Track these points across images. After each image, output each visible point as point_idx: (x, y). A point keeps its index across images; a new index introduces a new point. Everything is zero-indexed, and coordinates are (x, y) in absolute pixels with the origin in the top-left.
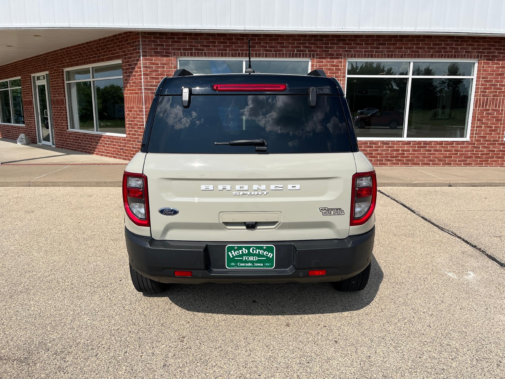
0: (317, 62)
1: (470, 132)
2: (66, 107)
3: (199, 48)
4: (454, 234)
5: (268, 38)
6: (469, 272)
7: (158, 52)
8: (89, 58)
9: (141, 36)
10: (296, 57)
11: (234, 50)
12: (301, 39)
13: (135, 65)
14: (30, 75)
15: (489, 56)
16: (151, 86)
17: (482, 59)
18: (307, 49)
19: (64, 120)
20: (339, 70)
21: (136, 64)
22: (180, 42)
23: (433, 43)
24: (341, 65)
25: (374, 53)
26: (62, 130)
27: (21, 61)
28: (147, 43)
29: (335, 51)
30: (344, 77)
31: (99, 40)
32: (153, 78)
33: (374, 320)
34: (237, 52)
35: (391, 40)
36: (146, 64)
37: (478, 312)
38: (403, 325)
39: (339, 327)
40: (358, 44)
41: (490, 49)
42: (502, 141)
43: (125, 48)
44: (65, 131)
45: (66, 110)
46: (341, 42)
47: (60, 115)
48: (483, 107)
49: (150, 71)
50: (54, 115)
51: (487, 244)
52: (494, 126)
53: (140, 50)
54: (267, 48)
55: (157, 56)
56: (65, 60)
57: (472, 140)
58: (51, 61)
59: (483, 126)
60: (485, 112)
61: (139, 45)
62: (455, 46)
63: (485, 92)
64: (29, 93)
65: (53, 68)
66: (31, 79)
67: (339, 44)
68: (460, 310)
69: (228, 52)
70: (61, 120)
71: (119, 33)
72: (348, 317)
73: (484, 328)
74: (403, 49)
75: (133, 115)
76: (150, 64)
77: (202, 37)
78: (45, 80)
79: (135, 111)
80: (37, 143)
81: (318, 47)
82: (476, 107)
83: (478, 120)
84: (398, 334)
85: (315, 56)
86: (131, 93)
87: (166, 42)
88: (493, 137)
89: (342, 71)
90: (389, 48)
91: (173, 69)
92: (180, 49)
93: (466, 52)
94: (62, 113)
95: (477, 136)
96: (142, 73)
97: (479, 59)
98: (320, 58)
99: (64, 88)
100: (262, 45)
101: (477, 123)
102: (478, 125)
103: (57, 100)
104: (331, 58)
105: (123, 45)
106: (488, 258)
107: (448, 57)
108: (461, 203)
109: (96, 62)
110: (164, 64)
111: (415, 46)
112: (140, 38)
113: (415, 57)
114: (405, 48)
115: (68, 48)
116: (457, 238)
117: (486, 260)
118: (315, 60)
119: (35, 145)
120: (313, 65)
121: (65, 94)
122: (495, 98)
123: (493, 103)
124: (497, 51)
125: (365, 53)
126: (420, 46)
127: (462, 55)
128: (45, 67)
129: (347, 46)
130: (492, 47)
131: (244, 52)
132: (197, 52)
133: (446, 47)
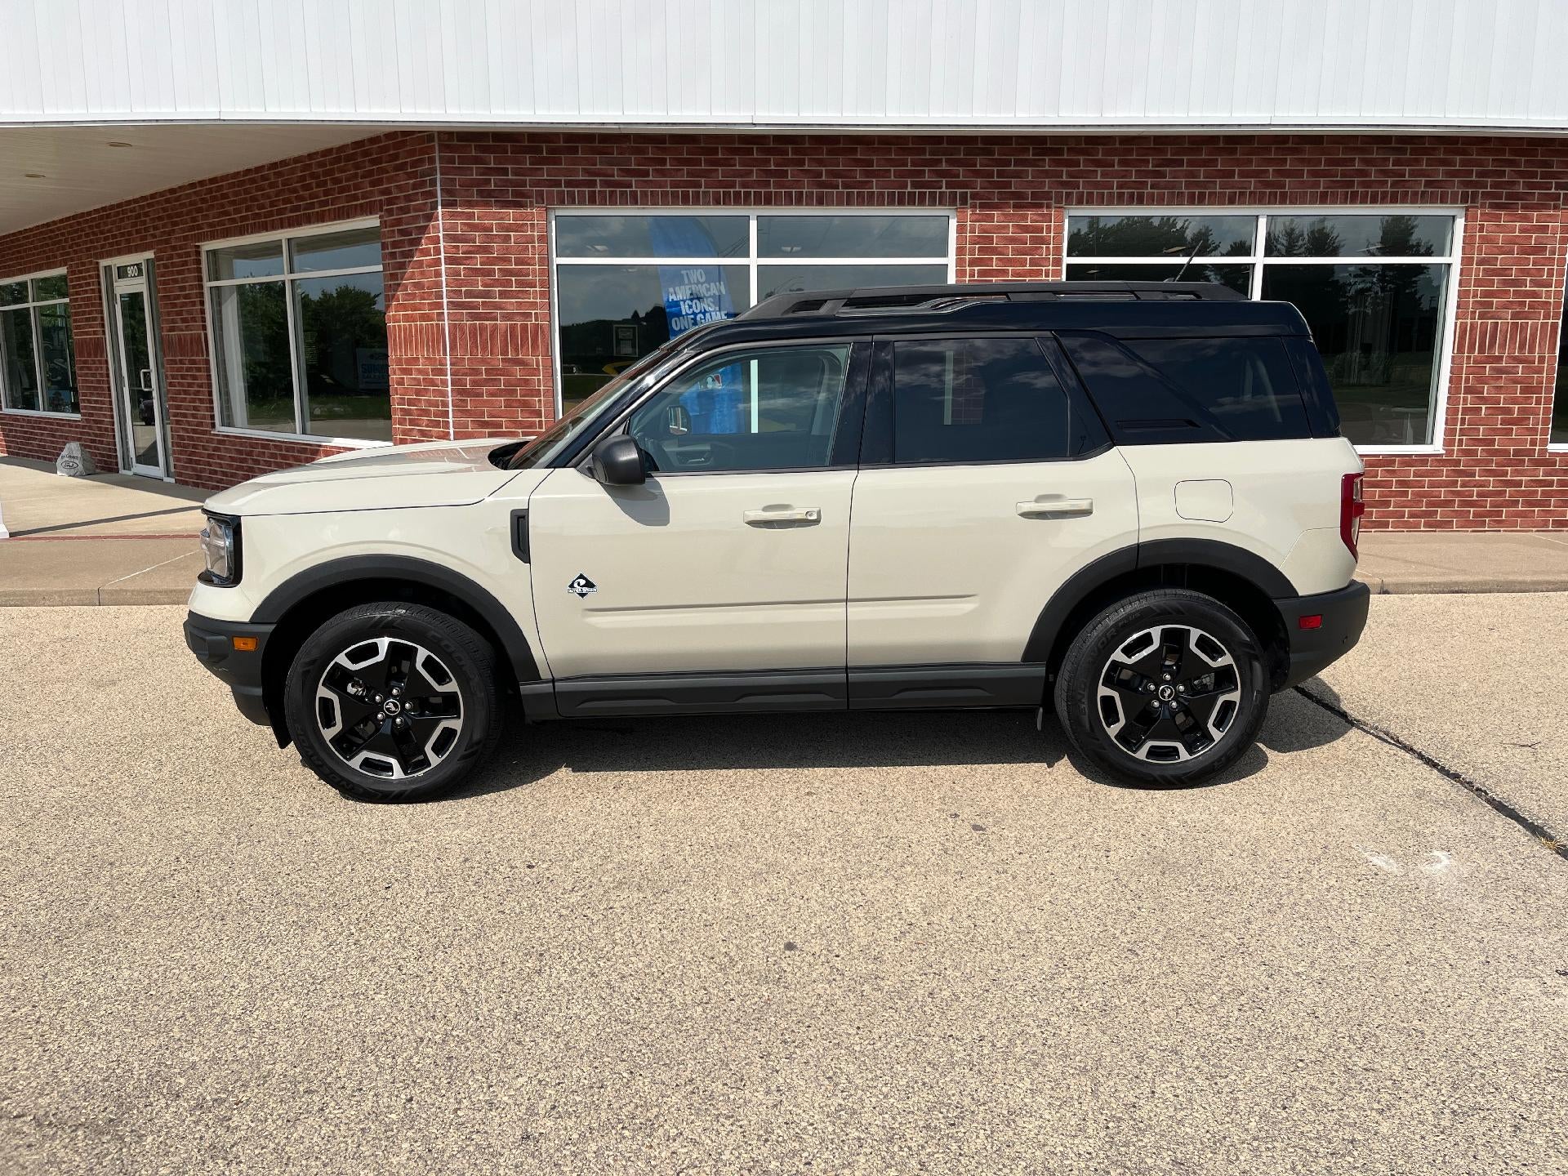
0: (975, 217)
1: (1444, 426)
2: (207, 362)
3: (616, 178)
4: (1392, 738)
5: (825, 146)
6: (1436, 853)
7: (490, 194)
8: (280, 212)
9: (440, 145)
10: (912, 203)
11: (721, 184)
12: (925, 148)
13: (420, 234)
14: (97, 263)
15: (1499, 196)
16: (469, 294)
17: (1479, 205)
18: (944, 180)
19: (201, 401)
20: (1043, 241)
21: (424, 230)
22: (557, 162)
23: (1326, 160)
24: (1049, 228)
25: (1149, 190)
26: (195, 432)
27: (68, 219)
28: (457, 165)
29: (1030, 184)
30: (1058, 262)
31: (310, 156)
33: (1148, 999)
34: (732, 190)
35: (1199, 151)
36: (454, 227)
37: (1460, 971)
38: (1236, 1013)
39: (1044, 1020)
40: (1098, 163)
41: (1502, 173)
42: (1543, 452)
43: (390, 180)
44: (205, 432)
45: (208, 370)
46: (1047, 158)
47: (190, 385)
48: (1482, 350)
50: (171, 384)
51: (1493, 769)
52: (1517, 406)
53: (436, 186)
54: (821, 177)
55: (487, 204)
56: (206, 217)
57: (1449, 452)
58: (160, 219)
59: (1484, 407)
60: (1488, 366)
61: (433, 171)
62: (1393, 166)
63: (1490, 305)
64: (95, 319)
65: (167, 241)
66: (98, 276)
67: (1040, 163)
68: (1405, 967)
69: (703, 189)
70: (193, 401)
71: (372, 135)
72: (1070, 989)
73: (1478, 1019)
74: (1236, 178)
75: (416, 383)
76: (465, 228)
77: (624, 145)
78: (143, 279)
79: (420, 372)
80: (117, 471)
81: (977, 174)
82: (1460, 349)
83: (1468, 390)
84: (1219, 1037)
85: (969, 201)
86: (407, 318)
87: (514, 161)
88: (1516, 442)
89: (1051, 246)
90: (1192, 174)
91: (537, 245)
92: (557, 184)
93: (1428, 184)
94: (195, 377)
95: (1464, 438)
96: (442, 256)
97: (1469, 204)
98: (983, 206)
99: (202, 303)
100: (806, 168)
101: (1465, 400)
102: (1469, 406)
103: (180, 339)
104: (1016, 207)
105: (383, 171)
106: (1495, 812)
107: (1374, 201)
108: (1415, 643)
109: (300, 224)
110: (509, 228)
111: (1271, 169)
112: (437, 151)
113: (1272, 200)
114: (1242, 174)
115: (213, 180)
116: (1402, 753)
117: (1487, 818)
118: (969, 212)
119: (113, 476)
120: (961, 229)
121: (204, 320)
122: (1520, 321)
123: (1513, 339)
124: (1521, 180)
125: (1122, 188)
126: (1288, 167)
127: (1415, 194)
128: (142, 238)
129: (1065, 169)
130: (1507, 169)
131: (752, 190)
132: (608, 190)
133: (1367, 171)
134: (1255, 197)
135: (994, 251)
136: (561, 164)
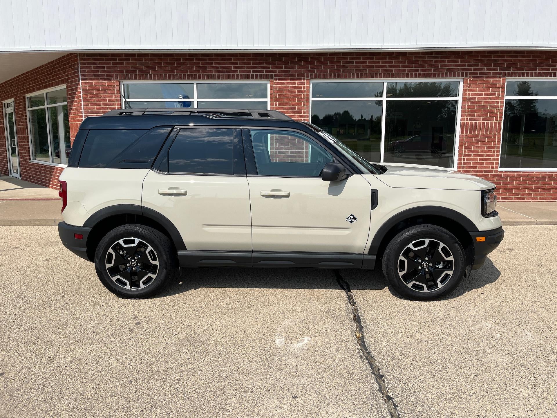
0: (276, 83)
1: (457, 161)
2: (28, 137)
3: (144, 70)
5: (220, 58)
7: (98, 76)
9: (80, 58)
10: (253, 78)
11: (182, 72)
12: (257, 58)
14: (2, 102)
15: (476, 74)
17: (468, 77)
18: (264, 70)
19: (27, 151)
20: (302, 92)
21: (76, 89)
22: (122, 64)
23: (408, 61)
24: (304, 87)
25: (341, 73)
26: (26, 161)
28: (86, 65)
29: (296, 71)
30: (308, 100)
31: (49, 63)
32: (94, 104)
34: (186, 74)
35: (359, 58)
36: (86, 88)
40: (322, 63)
41: (478, 65)
42: (496, 171)
43: (68, 71)
44: (28, 162)
45: (28, 140)
46: (303, 61)
47: (24, 145)
48: (471, 132)
49: (90, 96)
50: (19, 145)
52: (485, 154)
53: (79, 73)
54: (219, 69)
55: (97, 79)
56: (26, 86)
59: (472, 154)
60: (473, 138)
61: (78, 68)
62: (434, 63)
63: (473, 115)
65: (17, 94)
66: (2, 107)
67: (300, 63)
69: (176, 74)
70: (25, 151)
74: (374, 69)
76: (90, 88)
77: (147, 58)
78: (12, 108)
80: (9, 176)
81: (277, 67)
82: (463, 132)
83: (466, 148)
85: (274, 77)
86: (74, 121)
87: (107, 64)
88: (485, 167)
89: (305, 94)
90: (358, 67)
91: (116, 94)
92: (123, 72)
93: (448, 70)
94: (25, 142)
95: (465, 166)
96: (82, 98)
97: (464, 77)
98: (279, 79)
99: (26, 116)
100: (213, 65)
101: (465, 151)
102: (466, 154)
103: (21, 129)
104: (292, 79)
105: (67, 68)
107: (427, 76)
109: (47, 88)
110: (105, 88)
111: (387, 65)
112: (79, 60)
113: (388, 77)
114: (376, 67)
118: (274, 82)
119: (6, 177)
120: (271, 88)
121: (26, 122)
122: (486, 121)
123: (483, 128)
124: (485, 67)
125: (331, 72)
126: (393, 64)
127: (443, 74)
128: (12, 93)
129: (309, 65)
130: (479, 63)
131: (194, 74)
132: (141, 74)
133: (423, 65)
134: (381, 75)
135: (284, 96)
136: (124, 65)
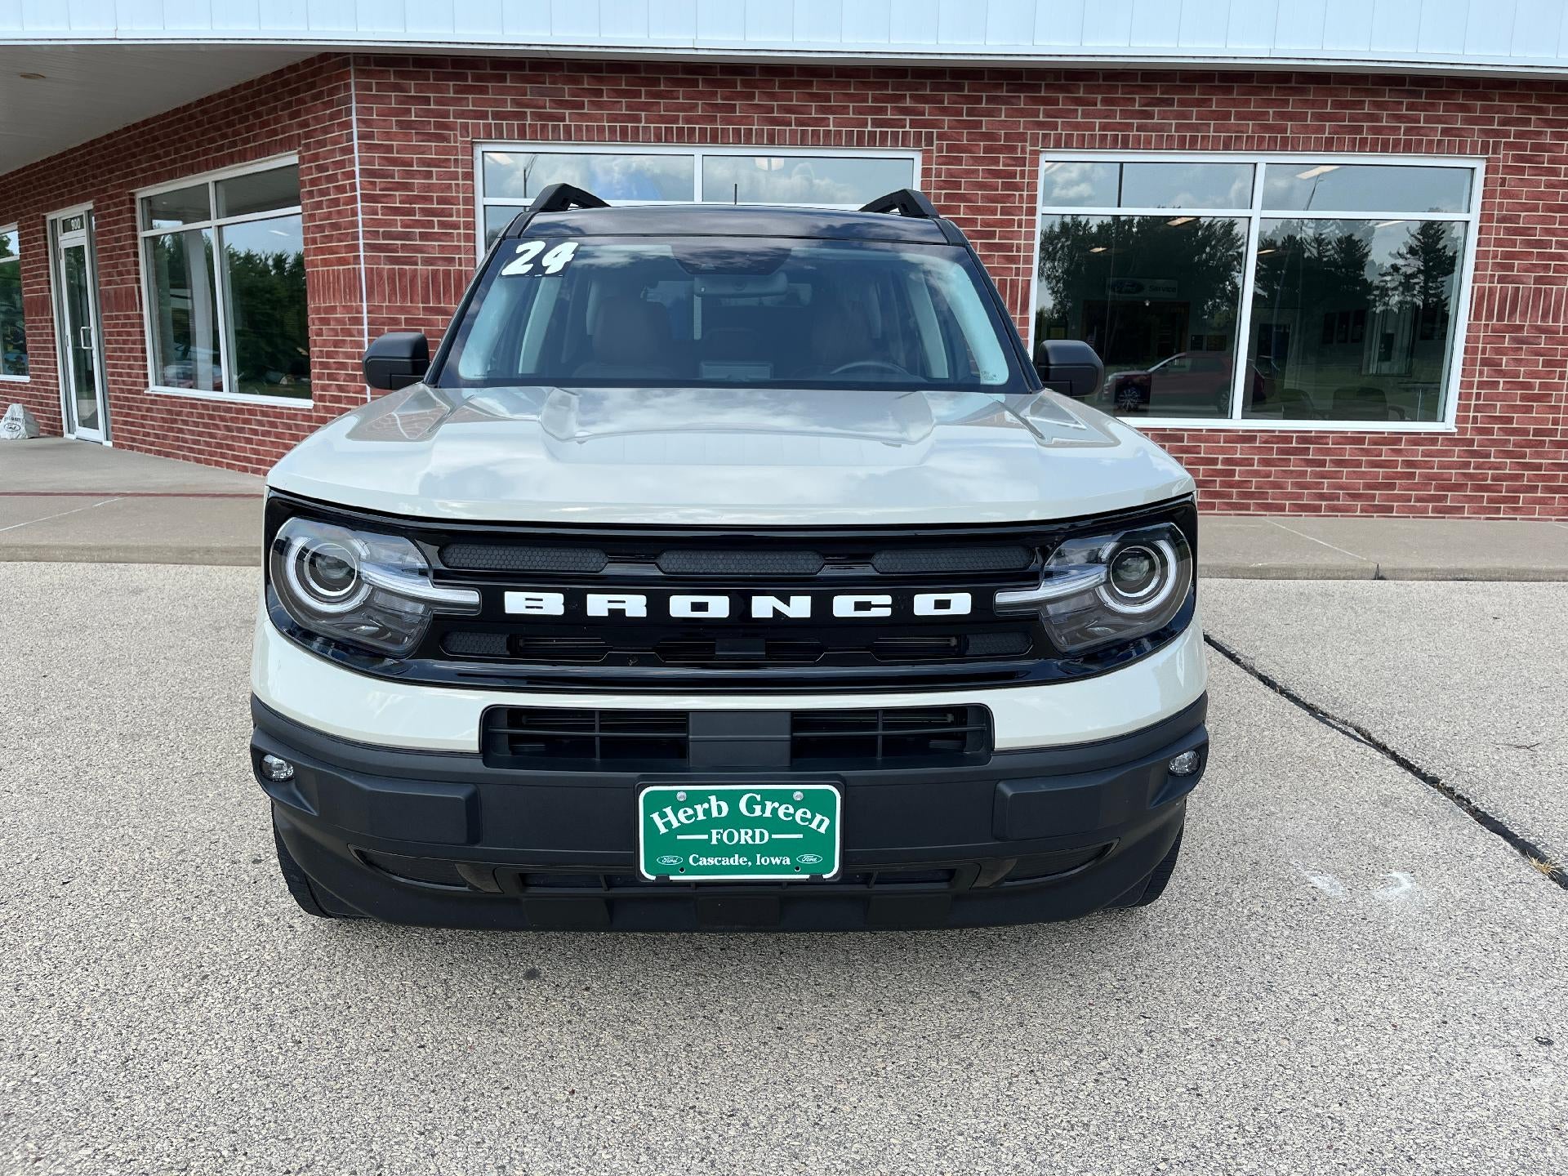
0: (941, 160)
1: (1457, 401)
2: (141, 317)
3: (548, 110)
4: (1363, 735)
5: (777, 79)
6: (1395, 874)
7: (410, 125)
8: (206, 152)
9: (355, 68)
10: (872, 143)
11: (663, 119)
12: (887, 81)
13: (337, 169)
14: (44, 217)
15: (1523, 147)
16: (387, 235)
17: (1500, 156)
18: (908, 118)
19: (135, 358)
21: (340, 164)
22: (484, 90)
23: (1332, 101)
24: (1022, 172)
25: (1135, 133)
26: (130, 391)
27: (18, 171)
28: (374, 93)
29: (1003, 124)
30: (1033, 211)
31: (234, 90)
32: (395, 211)
33: (976, 1062)
34: (675, 126)
35: (1191, 89)
36: (371, 161)
37: (1406, 1035)
38: (1091, 1085)
39: (826, 1088)
40: (1080, 101)
41: (1527, 122)
43: (308, 111)
44: (139, 392)
45: (142, 325)
46: (1022, 95)
47: (125, 342)
48: (1501, 318)
49: (383, 186)
50: (109, 342)
51: (1481, 774)
52: (1538, 381)
53: (351, 115)
54: (773, 112)
55: (407, 136)
56: (139, 162)
57: (1462, 431)
58: (99, 166)
59: (1501, 380)
60: (1507, 335)
61: (348, 100)
62: (1407, 110)
63: (1511, 267)
64: (41, 275)
65: (105, 190)
66: (45, 231)
67: (1015, 100)
68: (1332, 1027)
69: (643, 124)
70: (128, 358)
72: (875, 1045)
73: (1421, 1105)
74: (1232, 121)
75: (332, 333)
76: (383, 162)
77: (557, 74)
78: (84, 232)
79: (339, 321)
80: (62, 435)
81: (945, 111)
82: (1477, 317)
83: (1485, 362)
84: (1058, 1121)
85: (935, 142)
86: (325, 263)
87: (438, 89)
88: (1536, 421)
89: (1024, 193)
90: (1184, 116)
91: (460, 182)
92: (484, 116)
93: (1445, 132)
94: (129, 334)
95: (1479, 414)
96: (358, 193)
97: (1490, 155)
98: (950, 148)
99: (136, 254)
100: (756, 102)
101: (1481, 372)
102: (1485, 379)
103: (116, 293)
105: (302, 101)
106: (1477, 825)
107: (1385, 149)
108: (1405, 631)
109: (225, 165)
110: (429, 163)
111: (1271, 111)
112: (353, 76)
113: (1271, 146)
114: (1239, 116)
115: (145, 123)
116: (1372, 751)
117: (1466, 832)
118: (935, 154)
120: (926, 173)
121: (138, 273)
122: (1543, 287)
123: (1535, 307)
124: (1549, 130)
125: (1104, 131)
126: (1290, 109)
127: (1430, 143)
128: (84, 188)
129: (1042, 108)
130: (1533, 117)
131: (697, 126)
132: (539, 123)
133: (1377, 115)
134: (1253, 143)
135: (962, 198)
136: (488, 94)
